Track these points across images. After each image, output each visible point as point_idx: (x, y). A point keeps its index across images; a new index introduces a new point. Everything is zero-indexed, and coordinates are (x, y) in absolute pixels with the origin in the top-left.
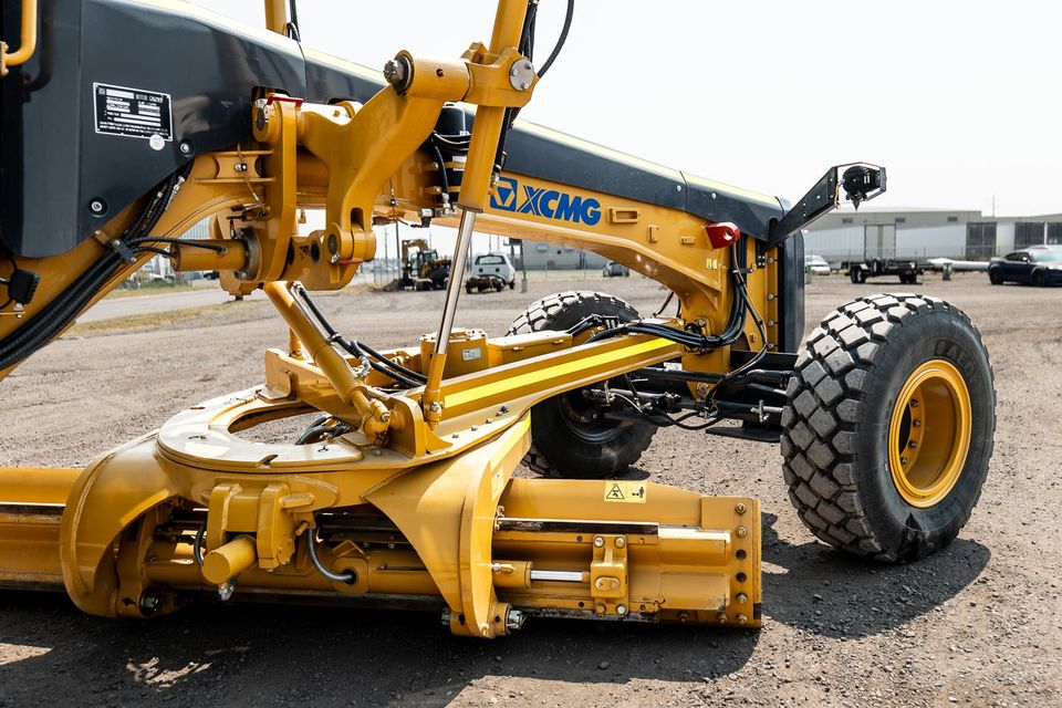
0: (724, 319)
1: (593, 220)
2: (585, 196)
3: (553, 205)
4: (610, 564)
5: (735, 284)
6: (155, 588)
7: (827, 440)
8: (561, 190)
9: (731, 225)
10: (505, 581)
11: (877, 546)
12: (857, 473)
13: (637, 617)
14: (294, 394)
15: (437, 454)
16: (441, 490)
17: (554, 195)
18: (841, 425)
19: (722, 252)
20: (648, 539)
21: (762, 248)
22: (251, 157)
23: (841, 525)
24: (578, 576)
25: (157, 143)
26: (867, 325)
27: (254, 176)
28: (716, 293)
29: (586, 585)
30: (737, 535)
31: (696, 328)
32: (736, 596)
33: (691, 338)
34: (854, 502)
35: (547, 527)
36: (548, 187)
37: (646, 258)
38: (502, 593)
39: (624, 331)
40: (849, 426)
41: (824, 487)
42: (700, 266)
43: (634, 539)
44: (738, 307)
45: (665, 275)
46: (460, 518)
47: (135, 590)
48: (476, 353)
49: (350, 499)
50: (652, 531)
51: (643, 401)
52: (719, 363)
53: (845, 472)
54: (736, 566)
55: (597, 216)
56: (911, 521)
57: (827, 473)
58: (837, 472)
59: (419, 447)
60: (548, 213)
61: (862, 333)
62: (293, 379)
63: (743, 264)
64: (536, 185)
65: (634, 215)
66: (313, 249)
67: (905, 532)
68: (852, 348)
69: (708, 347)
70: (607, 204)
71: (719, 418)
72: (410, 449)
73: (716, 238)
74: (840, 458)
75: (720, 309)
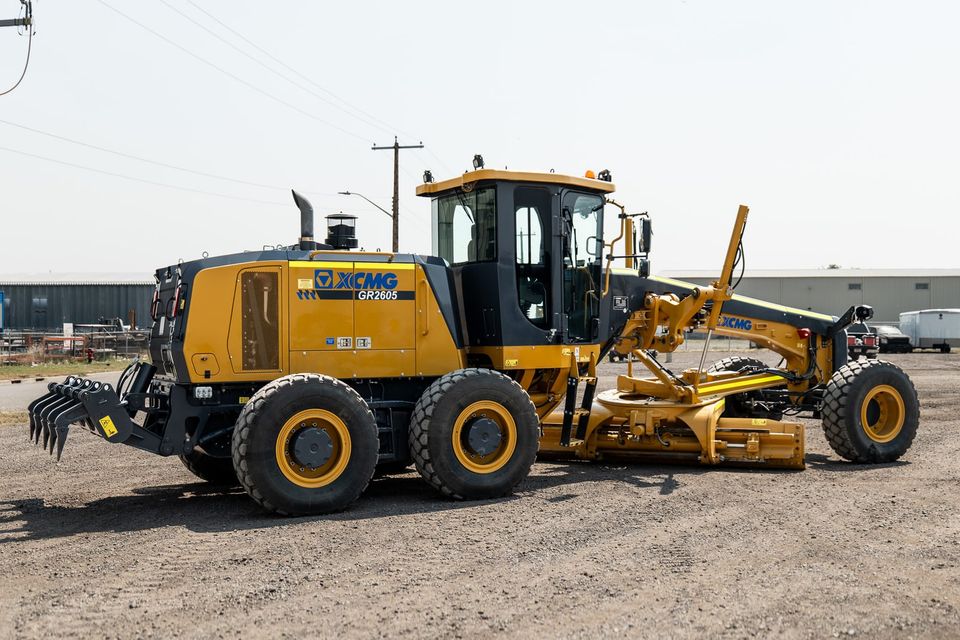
0: (805, 370)
1: (748, 329)
2: (745, 319)
3: (733, 323)
4: (753, 441)
5: (811, 355)
6: (599, 449)
7: (835, 411)
8: (737, 318)
9: (807, 330)
10: (719, 447)
11: (857, 453)
12: (846, 424)
13: (762, 460)
14: (634, 391)
15: (698, 404)
16: (701, 414)
17: (734, 319)
18: (840, 406)
19: (805, 340)
20: (766, 434)
21: (824, 339)
22: (644, 312)
23: (842, 445)
24: (743, 446)
25: (625, 311)
26: (853, 371)
27: (645, 318)
28: (803, 358)
29: (745, 448)
30: (796, 435)
31: (794, 373)
32: (795, 455)
33: (791, 377)
34: (845, 434)
35: (733, 431)
36: (731, 317)
37: (772, 343)
38: (717, 450)
39: (761, 372)
40: (843, 406)
41: (835, 429)
42: (795, 347)
43: (762, 434)
44: (812, 365)
45: (779, 350)
46: (707, 421)
47: (594, 449)
48: (704, 377)
49: (671, 417)
50: (768, 432)
51: (770, 405)
52: (804, 388)
53: (841, 423)
54: (796, 445)
55: (750, 327)
56: (872, 446)
57: (835, 424)
58: (839, 423)
59: (693, 401)
60: (732, 326)
61: (851, 373)
62: (635, 385)
63: (814, 345)
64: (727, 316)
65: (765, 326)
66: (663, 340)
67: (869, 450)
68: (846, 379)
69: (797, 381)
70: (754, 322)
71: (800, 411)
72: (691, 402)
73: (801, 335)
74: (840, 418)
75: (804, 365)
